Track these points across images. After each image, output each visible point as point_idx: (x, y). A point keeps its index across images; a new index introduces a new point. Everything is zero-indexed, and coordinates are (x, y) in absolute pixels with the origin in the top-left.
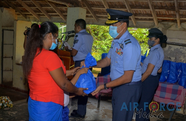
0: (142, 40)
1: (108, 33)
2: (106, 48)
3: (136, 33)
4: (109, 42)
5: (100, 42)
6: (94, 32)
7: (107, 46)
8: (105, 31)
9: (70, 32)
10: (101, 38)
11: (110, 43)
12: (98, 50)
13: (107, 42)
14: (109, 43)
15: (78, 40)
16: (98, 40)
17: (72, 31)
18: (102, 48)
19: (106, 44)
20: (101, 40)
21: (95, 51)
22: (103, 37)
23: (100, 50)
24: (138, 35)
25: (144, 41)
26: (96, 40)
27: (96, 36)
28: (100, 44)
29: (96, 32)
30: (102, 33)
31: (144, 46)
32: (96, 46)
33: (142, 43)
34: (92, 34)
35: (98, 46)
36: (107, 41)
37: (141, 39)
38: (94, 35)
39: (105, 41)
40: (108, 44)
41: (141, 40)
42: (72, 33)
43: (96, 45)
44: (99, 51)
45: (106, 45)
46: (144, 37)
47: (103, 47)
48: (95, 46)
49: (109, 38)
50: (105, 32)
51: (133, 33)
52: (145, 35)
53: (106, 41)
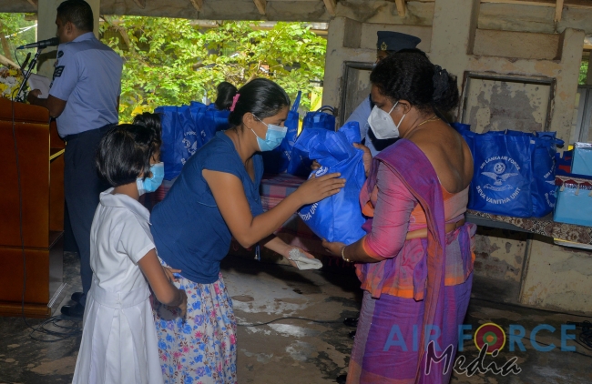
0: (293, 58)
1: (182, 40)
2: (176, 89)
3: (273, 39)
4: (185, 68)
5: (155, 70)
6: (137, 40)
7: (178, 82)
8: (172, 36)
9: (45, 41)
10: (159, 59)
11: (188, 72)
12: (151, 99)
13: (180, 69)
14: (186, 74)
15: (63, 67)
16: (151, 64)
17: (49, 40)
18: (165, 89)
19: (177, 77)
20: (161, 63)
21: (141, 101)
22: (167, 53)
23: (157, 99)
24: (278, 42)
25: (298, 61)
26: (146, 66)
27: (144, 53)
28: (156, 79)
29: (143, 38)
30: (163, 41)
31: (299, 77)
32: (145, 84)
33: (293, 70)
34: (131, 45)
35: (149, 84)
36: (178, 65)
37: (290, 57)
38: (138, 49)
39: (172, 67)
40: (184, 77)
41: (288, 59)
42: (51, 45)
43: (144, 82)
44: (154, 100)
45: (177, 79)
46: (298, 49)
47: (167, 88)
48: (139, 85)
49: (186, 57)
50: (174, 37)
51: (263, 37)
52: (301, 43)
53: (175, 65)
